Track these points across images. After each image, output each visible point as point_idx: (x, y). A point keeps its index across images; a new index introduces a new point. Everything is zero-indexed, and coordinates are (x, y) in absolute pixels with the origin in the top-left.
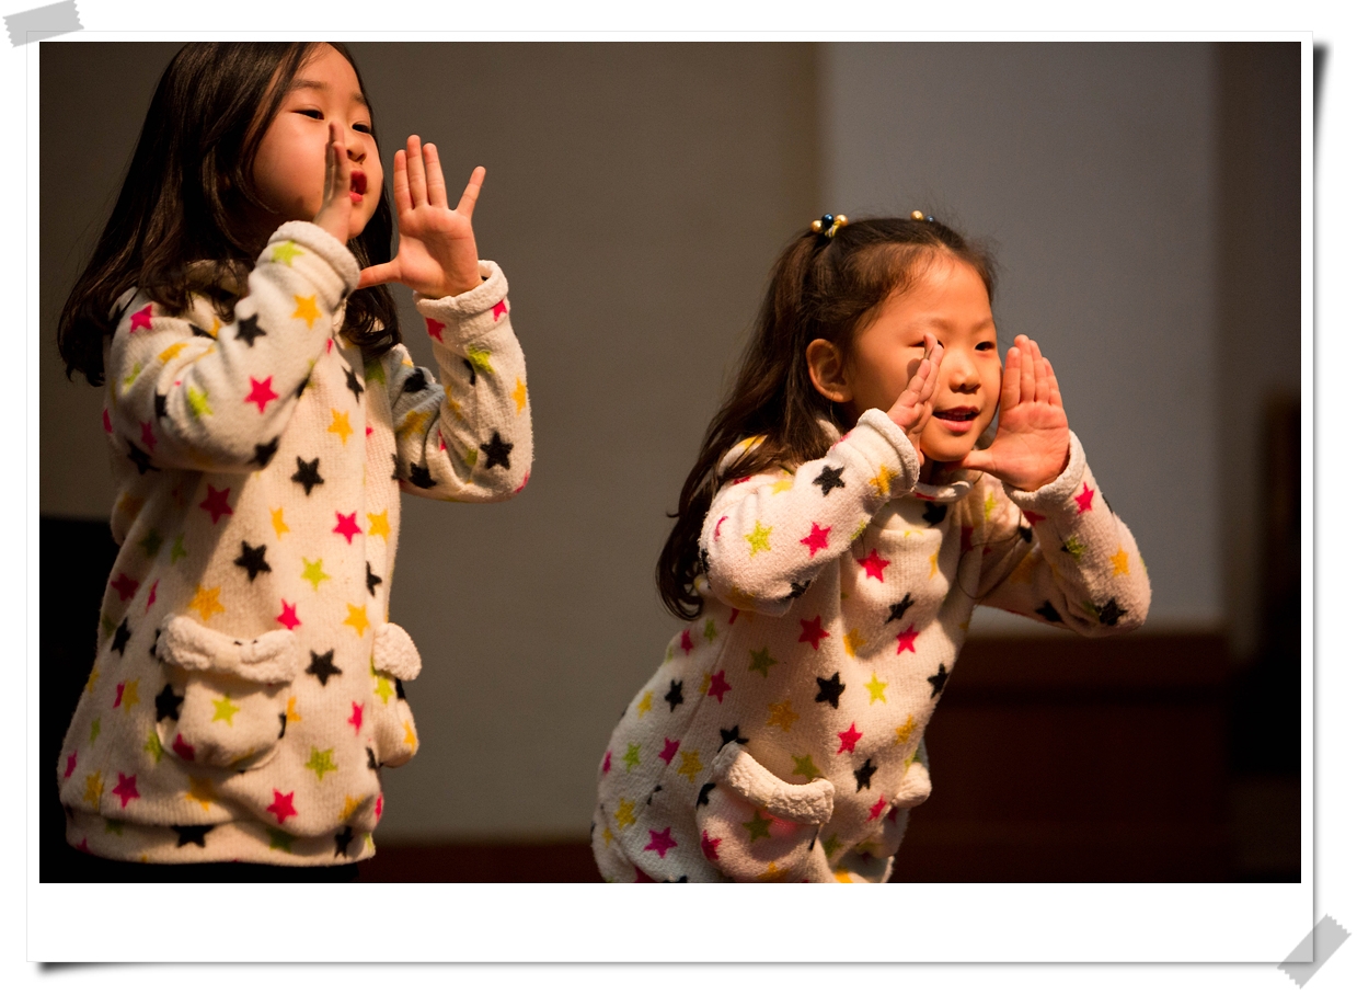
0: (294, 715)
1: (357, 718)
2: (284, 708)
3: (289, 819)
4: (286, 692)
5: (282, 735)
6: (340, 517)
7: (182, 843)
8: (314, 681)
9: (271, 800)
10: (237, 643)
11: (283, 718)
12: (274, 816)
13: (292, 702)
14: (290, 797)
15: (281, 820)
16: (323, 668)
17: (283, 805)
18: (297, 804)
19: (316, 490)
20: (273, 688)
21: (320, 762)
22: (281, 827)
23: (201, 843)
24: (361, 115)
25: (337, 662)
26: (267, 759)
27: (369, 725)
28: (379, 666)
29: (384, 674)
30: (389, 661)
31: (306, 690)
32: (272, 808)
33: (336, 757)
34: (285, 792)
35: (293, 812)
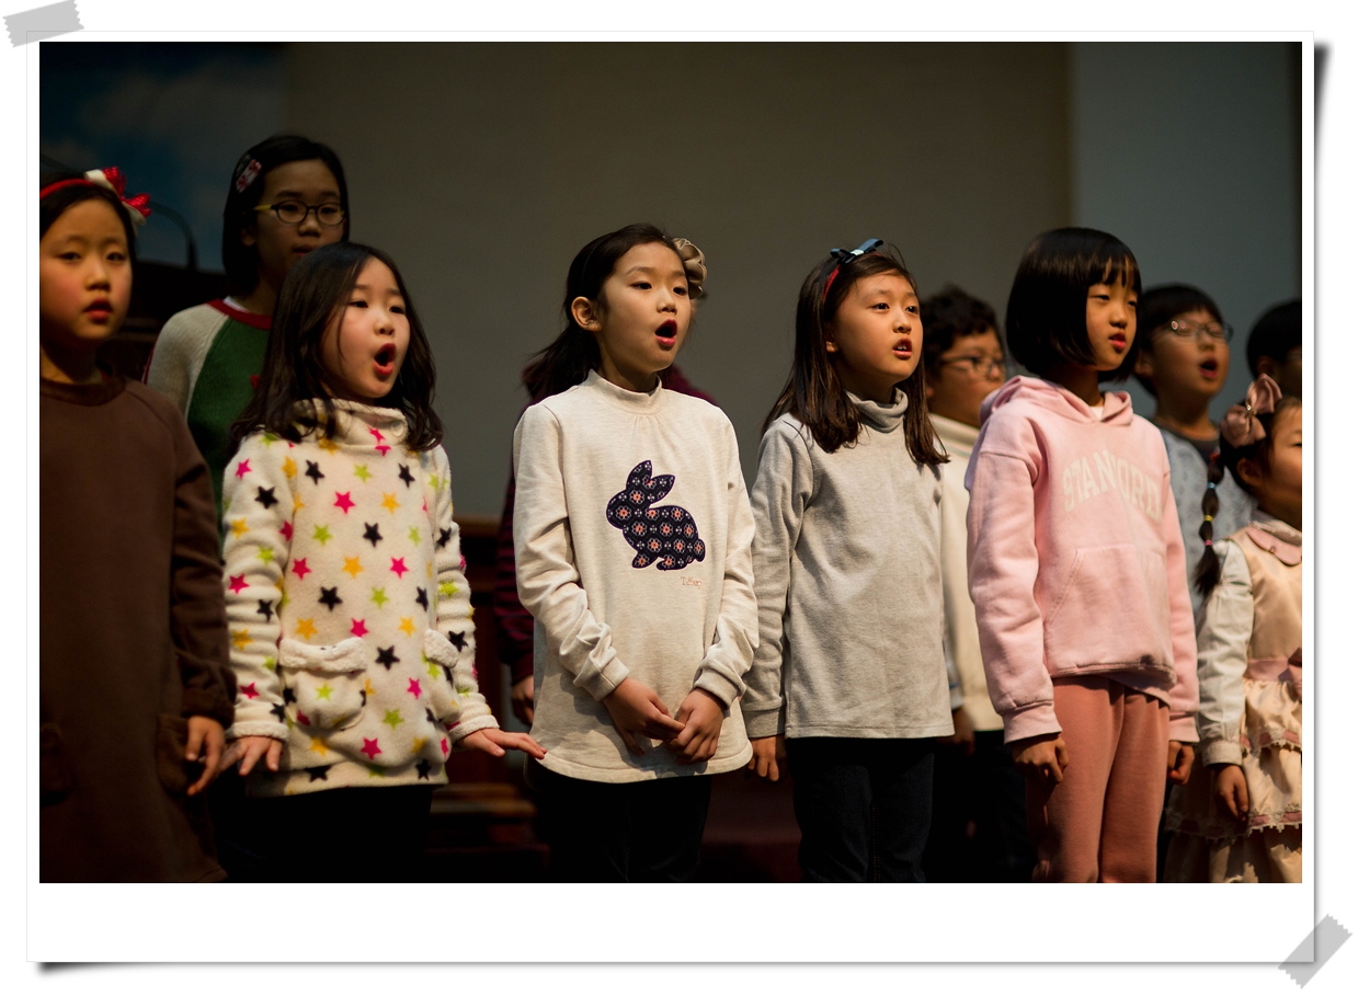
0: (371, 691)
1: (415, 688)
2: (363, 687)
3: (376, 756)
4: (362, 677)
5: (364, 703)
6: (394, 561)
7: (313, 779)
8: (381, 668)
9: (363, 745)
10: (323, 649)
11: (363, 693)
12: (366, 755)
13: (368, 682)
14: (375, 742)
15: (371, 757)
16: (387, 658)
17: (371, 747)
18: (380, 745)
19: (379, 543)
20: (353, 674)
21: (392, 719)
22: (373, 761)
23: (324, 777)
24: (397, 301)
25: (396, 654)
26: (357, 719)
27: (425, 694)
28: (429, 655)
29: (433, 661)
30: (435, 652)
31: (376, 672)
32: (364, 750)
33: (401, 714)
34: (371, 739)
35: (378, 751)
